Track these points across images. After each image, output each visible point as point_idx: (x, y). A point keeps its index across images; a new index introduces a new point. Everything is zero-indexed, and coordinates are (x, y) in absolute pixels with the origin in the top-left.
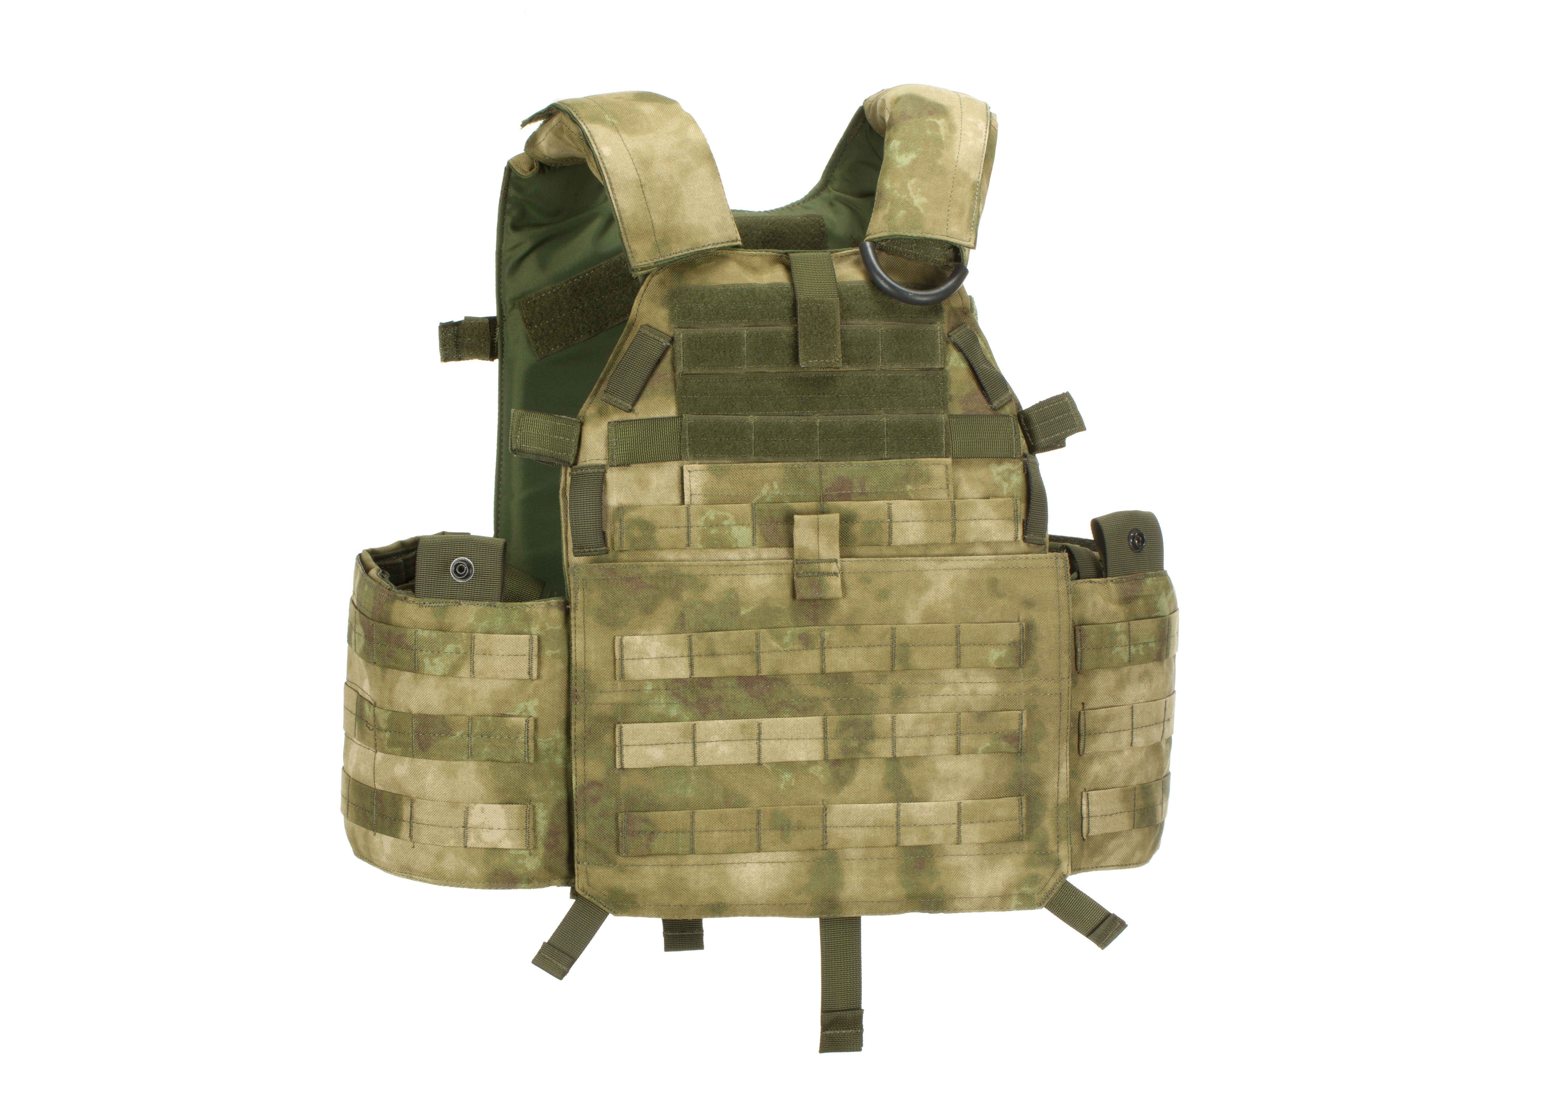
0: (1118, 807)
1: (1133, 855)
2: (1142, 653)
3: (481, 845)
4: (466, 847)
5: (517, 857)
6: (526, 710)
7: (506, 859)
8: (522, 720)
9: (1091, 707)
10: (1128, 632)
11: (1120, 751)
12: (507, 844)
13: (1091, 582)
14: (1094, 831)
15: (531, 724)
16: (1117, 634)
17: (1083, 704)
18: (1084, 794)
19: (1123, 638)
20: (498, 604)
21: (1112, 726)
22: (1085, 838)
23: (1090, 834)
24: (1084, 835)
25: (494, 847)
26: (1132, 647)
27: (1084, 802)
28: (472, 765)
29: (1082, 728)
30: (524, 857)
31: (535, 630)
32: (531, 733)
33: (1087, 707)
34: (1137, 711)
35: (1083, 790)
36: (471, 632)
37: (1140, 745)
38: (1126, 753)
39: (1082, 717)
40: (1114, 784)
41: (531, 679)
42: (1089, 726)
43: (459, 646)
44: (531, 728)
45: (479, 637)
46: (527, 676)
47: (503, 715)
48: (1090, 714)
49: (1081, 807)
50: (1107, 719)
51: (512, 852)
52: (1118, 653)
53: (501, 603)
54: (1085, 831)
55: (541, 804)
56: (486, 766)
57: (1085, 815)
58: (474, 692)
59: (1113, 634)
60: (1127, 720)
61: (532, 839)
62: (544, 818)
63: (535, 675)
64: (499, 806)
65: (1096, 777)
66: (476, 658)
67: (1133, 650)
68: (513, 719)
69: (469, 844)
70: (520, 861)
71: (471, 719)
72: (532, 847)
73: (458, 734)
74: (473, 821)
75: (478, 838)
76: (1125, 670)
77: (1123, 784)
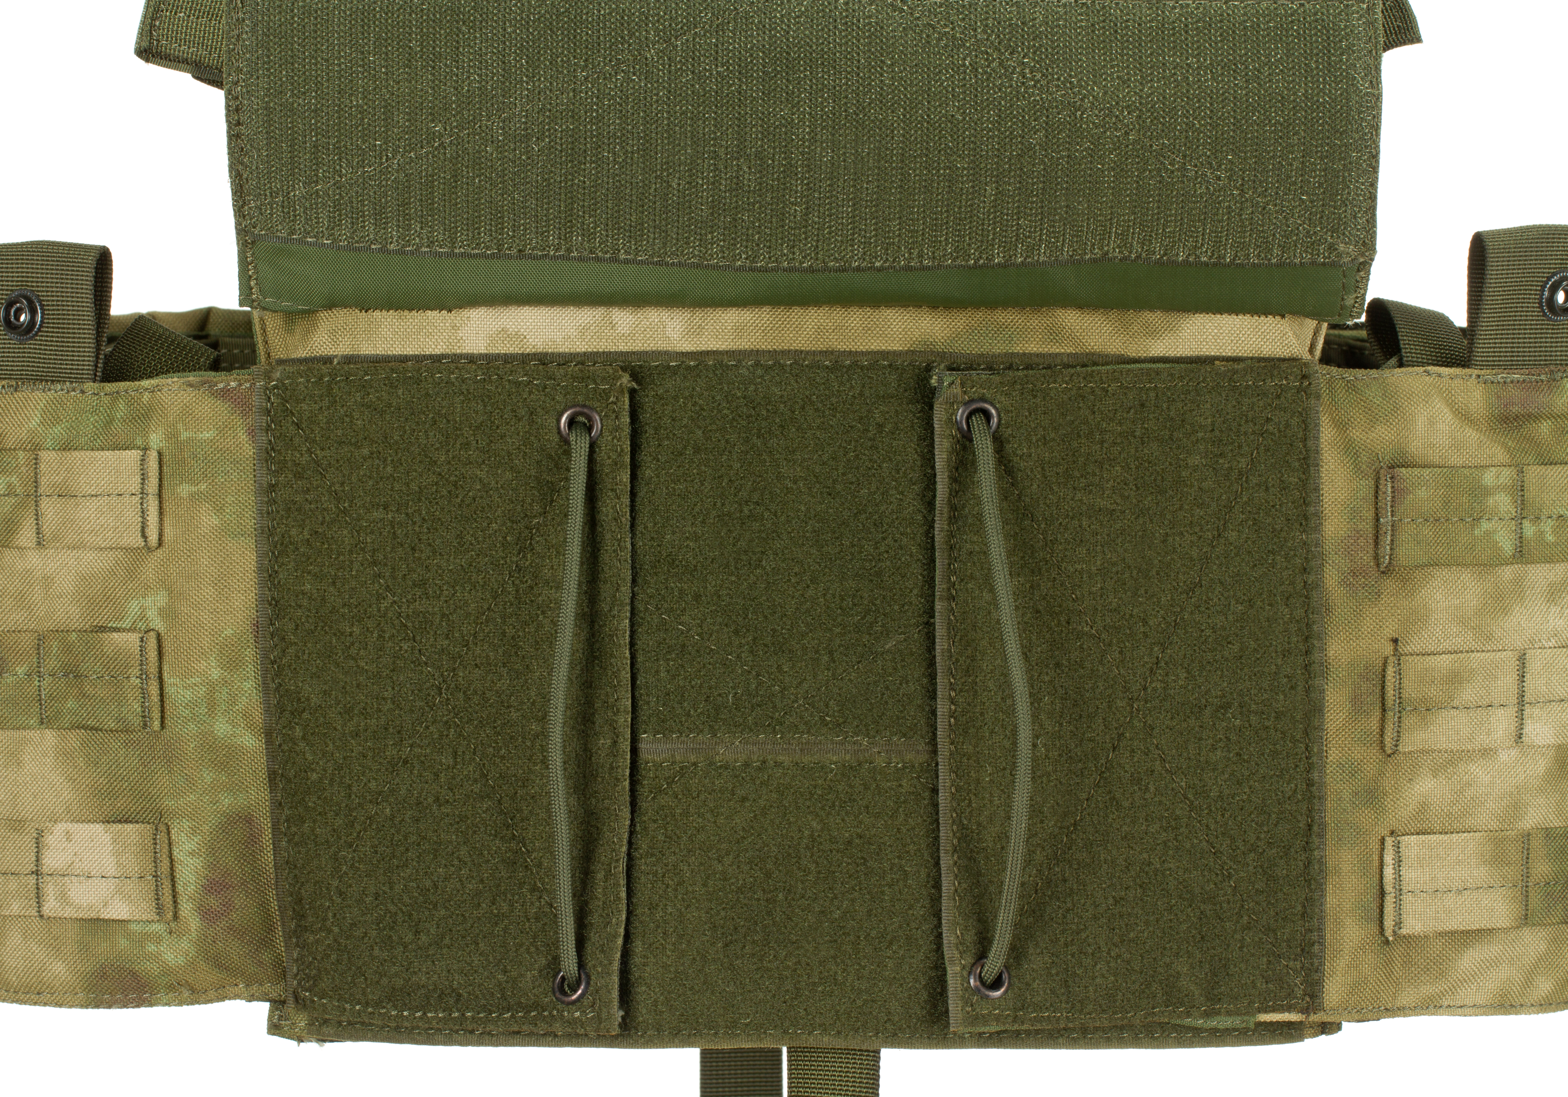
0: (1480, 873)
1: (1528, 982)
2: (1550, 538)
3: (69, 913)
4: (41, 916)
5: (147, 937)
6: (143, 617)
7: (123, 943)
8: (133, 638)
9: (1417, 649)
10: (1519, 491)
11: (1487, 753)
12: (119, 910)
13: (1428, 373)
14: (1412, 926)
15: (152, 644)
16: (1487, 492)
17: (1395, 641)
18: (1389, 841)
19: (1503, 502)
20: (90, 386)
21: (1468, 694)
22: (1391, 939)
23: (1404, 931)
24: (1389, 933)
25: (93, 915)
26: (1526, 523)
27: (1389, 858)
28: (50, 737)
29: (1390, 692)
30: (158, 940)
31: (156, 439)
32: (153, 669)
33: (1402, 649)
34: (1535, 665)
35: (1386, 832)
36: (35, 449)
37: (1540, 741)
38: (1506, 756)
39: (1390, 671)
40: (1469, 822)
41: (149, 549)
42: (1410, 690)
43: (14, 479)
44: (153, 655)
45: (48, 457)
46: (141, 542)
47: (102, 629)
48: (1412, 665)
49: (1381, 871)
50: (1455, 679)
51: (133, 927)
52: (1488, 533)
53: (96, 385)
54: (1389, 923)
55: (186, 824)
56: (74, 739)
57: (1389, 888)
58: (47, 581)
59: (1479, 492)
60: (1507, 682)
61: (167, 899)
62: (192, 854)
63: (153, 538)
64: (99, 828)
65: (1423, 807)
66: (44, 503)
67: (1529, 530)
68: (115, 635)
69: (46, 910)
70: (151, 948)
71: (41, 639)
72: (170, 915)
73: (21, 670)
74: (52, 860)
75: (63, 897)
76: (1507, 573)
77: (1494, 825)
